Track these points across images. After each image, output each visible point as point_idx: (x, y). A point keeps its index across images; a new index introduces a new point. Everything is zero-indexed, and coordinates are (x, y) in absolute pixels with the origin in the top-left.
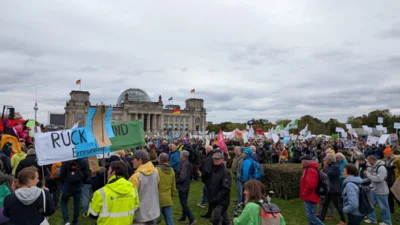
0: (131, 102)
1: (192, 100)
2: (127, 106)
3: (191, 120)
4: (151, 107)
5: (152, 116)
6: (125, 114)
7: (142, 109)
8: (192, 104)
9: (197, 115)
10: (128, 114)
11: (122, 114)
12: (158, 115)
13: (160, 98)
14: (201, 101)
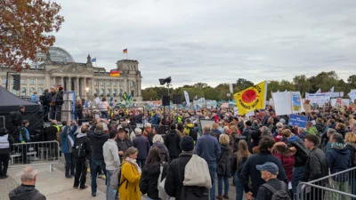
0: (54, 63)
1: (126, 61)
2: (49, 68)
3: (125, 84)
4: (80, 68)
5: (81, 79)
6: (48, 78)
7: (68, 71)
8: (125, 66)
9: (132, 79)
10: (52, 78)
11: (44, 78)
12: (88, 79)
13: (89, 58)
14: (136, 62)
